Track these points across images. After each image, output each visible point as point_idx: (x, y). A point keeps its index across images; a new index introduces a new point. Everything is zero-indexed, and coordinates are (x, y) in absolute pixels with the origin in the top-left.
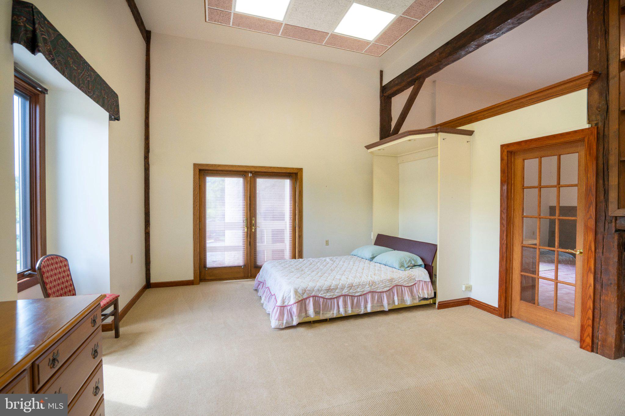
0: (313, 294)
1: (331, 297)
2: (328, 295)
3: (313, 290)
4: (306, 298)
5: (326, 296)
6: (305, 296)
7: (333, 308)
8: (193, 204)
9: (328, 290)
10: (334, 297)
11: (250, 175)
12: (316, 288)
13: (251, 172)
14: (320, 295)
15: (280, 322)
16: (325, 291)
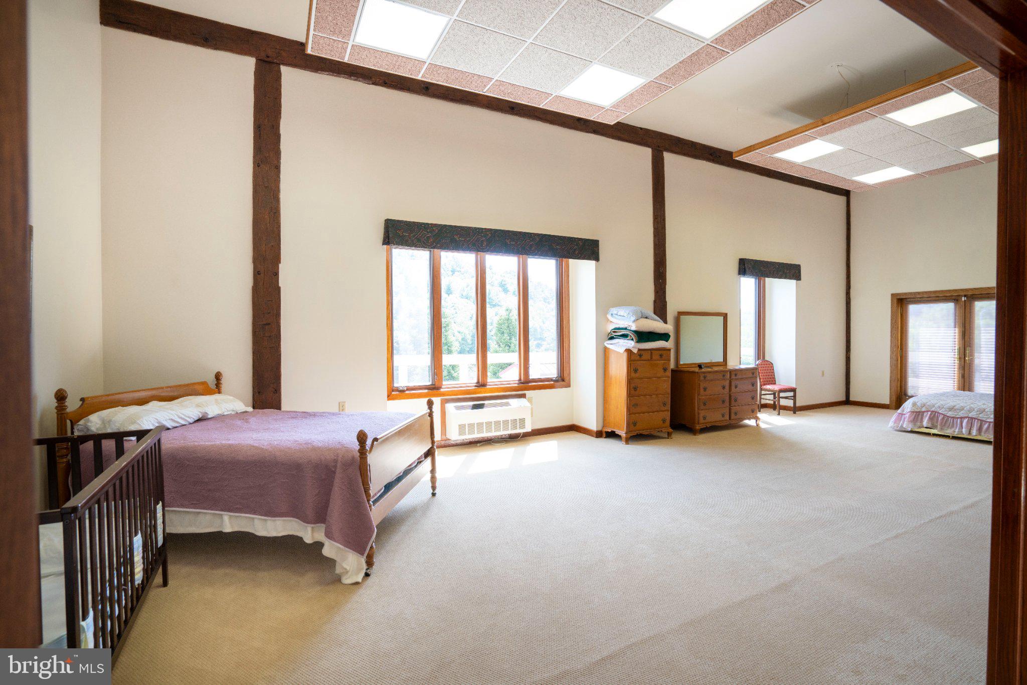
0: (933, 409)
1: (953, 416)
2: (950, 414)
3: (934, 406)
4: (925, 412)
5: (947, 414)
6: (923, 409)
7: (955, 426)
8: (890, 331)
9: (951, 409)
10: (957, 416)
11: (963, 299)
12: (936, 406)
13: (965, 296)
14: (940, 412)
15: (896, 424)
16: (947, 410)
